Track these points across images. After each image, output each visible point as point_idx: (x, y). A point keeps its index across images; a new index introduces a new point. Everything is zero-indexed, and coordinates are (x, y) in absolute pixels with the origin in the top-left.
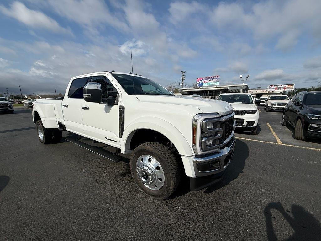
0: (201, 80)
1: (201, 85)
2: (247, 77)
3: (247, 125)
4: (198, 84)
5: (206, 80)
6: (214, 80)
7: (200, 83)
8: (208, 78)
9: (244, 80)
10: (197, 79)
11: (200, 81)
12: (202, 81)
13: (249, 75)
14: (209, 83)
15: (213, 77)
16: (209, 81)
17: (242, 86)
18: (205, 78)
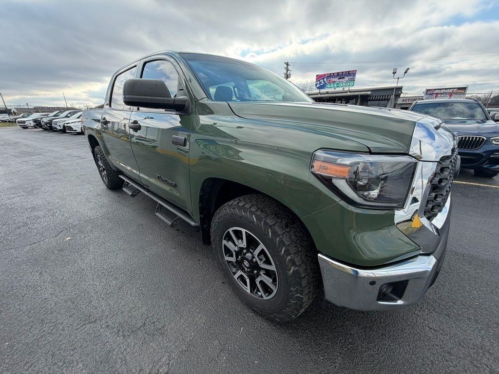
1: (322, 87)
2: (406, 72)
4: (318, 86)
5: (332, 79)
6: (346, 78)
7: (320, 83)
8: (335, 74)
10: (317, 76)
11: (322, 80)
12: (325, 79)
13: (408, 69)
14: (337, 84)
15: (346, 72)
16: (339, 81)
17: (395, 90)
18: (331, 74)
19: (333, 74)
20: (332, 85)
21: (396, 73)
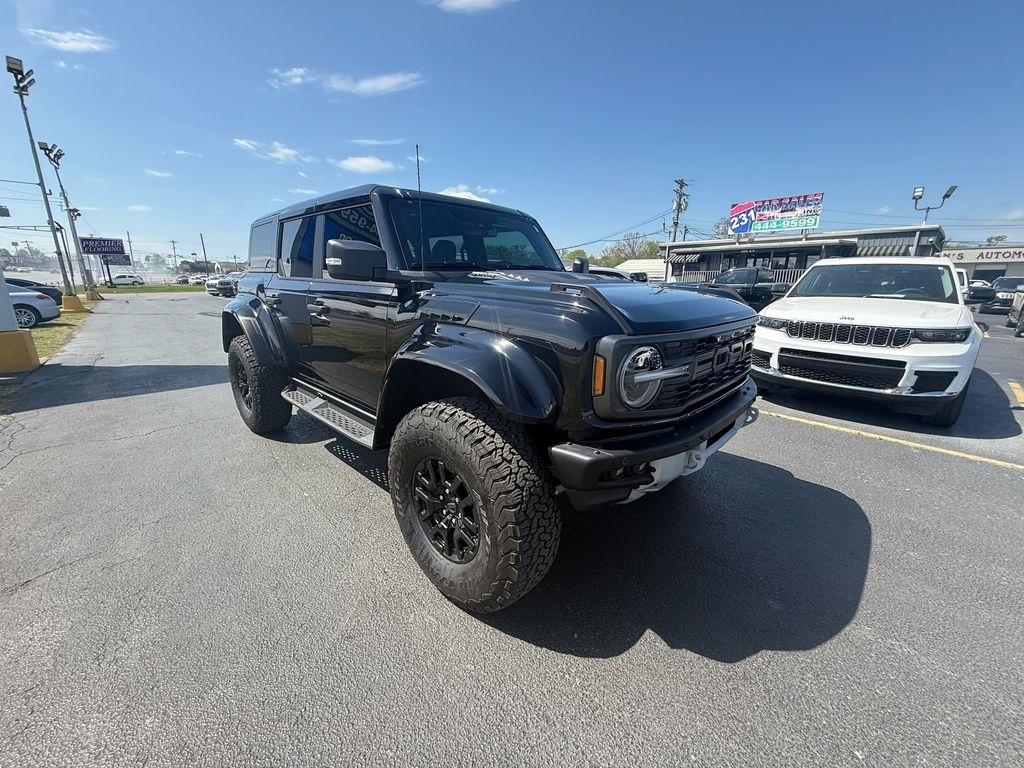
0: (749, 211)
1: (744, 228)
2: (947, 196)
3: (916, 388)
4: (734, 226)
5: (766, 212)
6: (800, 211)
7: (740, 220)
8: (774, 203)
9: (929, 208)
10: (733, 206)
11: (744, 215)
12: (752, 213)
13: (953, 189)
14: (778, 223)
15: (799, 198)
16: (780, 215)
17: (918, 233)
18: (764, 202)
19: (770, 201)
20: (766, 225)
21: (921, 197)
